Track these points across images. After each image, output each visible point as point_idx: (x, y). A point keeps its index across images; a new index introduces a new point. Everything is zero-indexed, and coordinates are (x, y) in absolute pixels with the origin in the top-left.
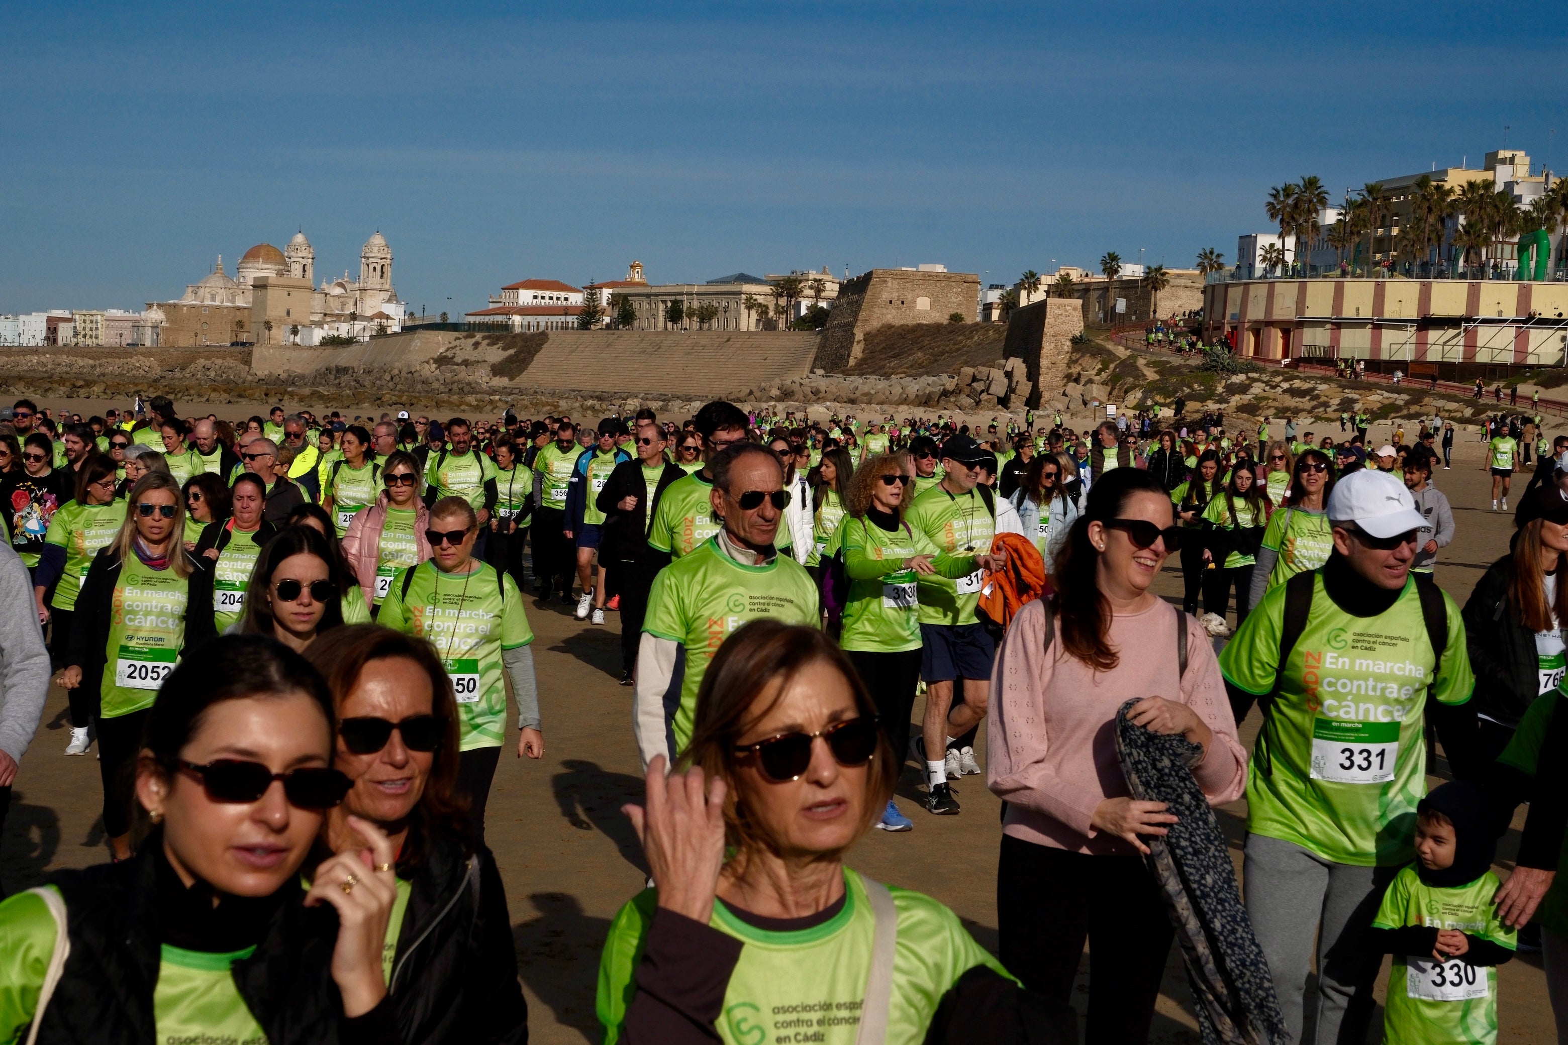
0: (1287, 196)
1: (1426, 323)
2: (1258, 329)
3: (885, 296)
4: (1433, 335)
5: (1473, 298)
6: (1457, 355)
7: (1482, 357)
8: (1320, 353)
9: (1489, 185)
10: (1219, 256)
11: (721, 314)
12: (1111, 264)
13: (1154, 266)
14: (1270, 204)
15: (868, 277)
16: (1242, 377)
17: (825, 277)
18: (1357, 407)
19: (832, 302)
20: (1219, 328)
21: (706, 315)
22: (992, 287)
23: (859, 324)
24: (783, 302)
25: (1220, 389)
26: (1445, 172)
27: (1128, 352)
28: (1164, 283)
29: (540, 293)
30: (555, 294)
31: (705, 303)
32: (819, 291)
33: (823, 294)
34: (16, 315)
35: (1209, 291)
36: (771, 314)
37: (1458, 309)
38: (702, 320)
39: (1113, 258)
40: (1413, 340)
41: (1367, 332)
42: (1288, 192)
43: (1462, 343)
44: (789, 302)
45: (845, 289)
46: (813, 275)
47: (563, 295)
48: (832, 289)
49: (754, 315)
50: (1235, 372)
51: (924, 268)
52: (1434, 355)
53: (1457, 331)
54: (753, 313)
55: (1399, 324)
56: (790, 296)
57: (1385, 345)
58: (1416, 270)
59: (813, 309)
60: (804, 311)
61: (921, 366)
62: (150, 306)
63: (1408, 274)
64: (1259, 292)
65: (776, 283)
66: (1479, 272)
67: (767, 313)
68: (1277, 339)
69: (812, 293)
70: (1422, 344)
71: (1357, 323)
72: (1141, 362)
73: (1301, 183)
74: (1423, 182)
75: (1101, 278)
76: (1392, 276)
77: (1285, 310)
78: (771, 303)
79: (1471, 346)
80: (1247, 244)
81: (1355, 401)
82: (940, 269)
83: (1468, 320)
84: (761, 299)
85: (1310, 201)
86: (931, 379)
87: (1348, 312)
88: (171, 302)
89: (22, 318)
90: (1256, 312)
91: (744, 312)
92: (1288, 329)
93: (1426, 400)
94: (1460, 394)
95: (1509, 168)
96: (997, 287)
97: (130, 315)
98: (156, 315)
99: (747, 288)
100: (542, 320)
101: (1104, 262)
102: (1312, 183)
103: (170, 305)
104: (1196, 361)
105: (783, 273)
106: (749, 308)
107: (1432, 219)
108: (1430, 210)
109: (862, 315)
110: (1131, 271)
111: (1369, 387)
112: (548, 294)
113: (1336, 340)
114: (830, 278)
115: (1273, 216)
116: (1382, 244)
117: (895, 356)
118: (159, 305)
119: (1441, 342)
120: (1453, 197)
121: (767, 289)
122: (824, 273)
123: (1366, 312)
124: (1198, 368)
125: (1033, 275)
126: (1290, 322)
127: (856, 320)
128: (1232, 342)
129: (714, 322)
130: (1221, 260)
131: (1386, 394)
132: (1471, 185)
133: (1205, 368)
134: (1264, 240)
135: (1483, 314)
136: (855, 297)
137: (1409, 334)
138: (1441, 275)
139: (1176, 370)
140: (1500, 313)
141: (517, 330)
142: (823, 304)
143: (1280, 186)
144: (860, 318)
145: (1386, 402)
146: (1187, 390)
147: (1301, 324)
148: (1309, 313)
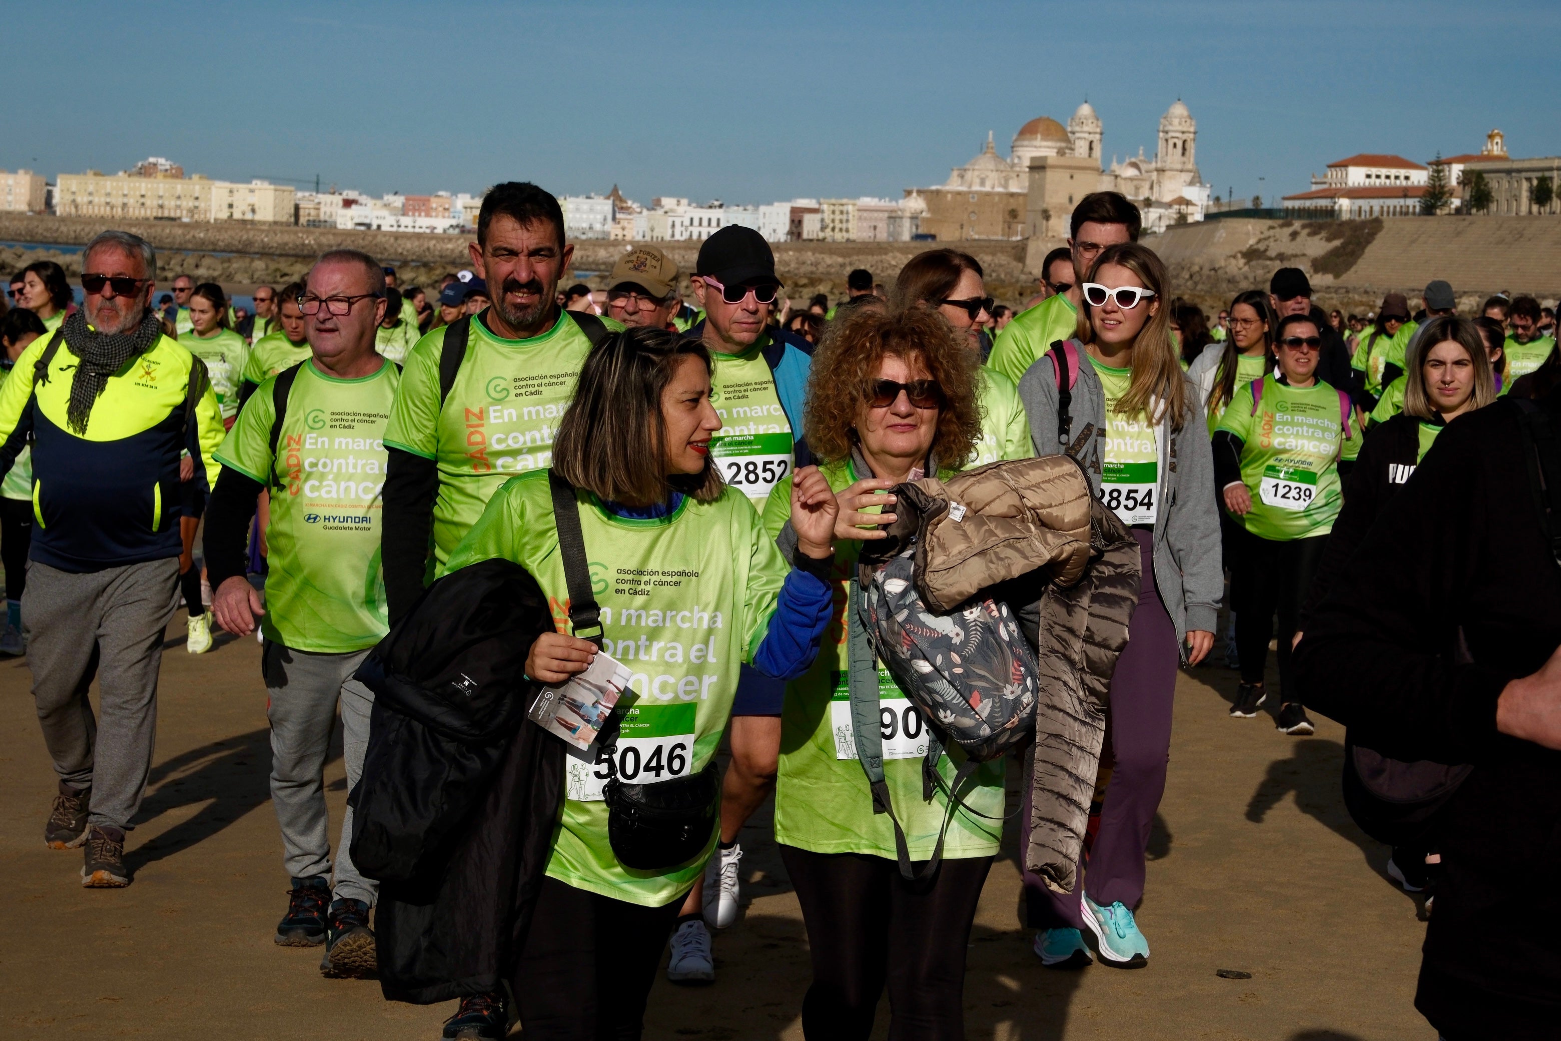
29: (1374, 171)
30: (1393, 172)
34: (757, 206)
47: (1402, 172)
62: (909, 193)
88: (934, 188)
89: (763, 209)
97: (885, 203)
98: (916, 204)
100: (1376, 204)
103: (932, 192)
112: (1383, 171)
118: (919, 192)
141: (1345, 216)
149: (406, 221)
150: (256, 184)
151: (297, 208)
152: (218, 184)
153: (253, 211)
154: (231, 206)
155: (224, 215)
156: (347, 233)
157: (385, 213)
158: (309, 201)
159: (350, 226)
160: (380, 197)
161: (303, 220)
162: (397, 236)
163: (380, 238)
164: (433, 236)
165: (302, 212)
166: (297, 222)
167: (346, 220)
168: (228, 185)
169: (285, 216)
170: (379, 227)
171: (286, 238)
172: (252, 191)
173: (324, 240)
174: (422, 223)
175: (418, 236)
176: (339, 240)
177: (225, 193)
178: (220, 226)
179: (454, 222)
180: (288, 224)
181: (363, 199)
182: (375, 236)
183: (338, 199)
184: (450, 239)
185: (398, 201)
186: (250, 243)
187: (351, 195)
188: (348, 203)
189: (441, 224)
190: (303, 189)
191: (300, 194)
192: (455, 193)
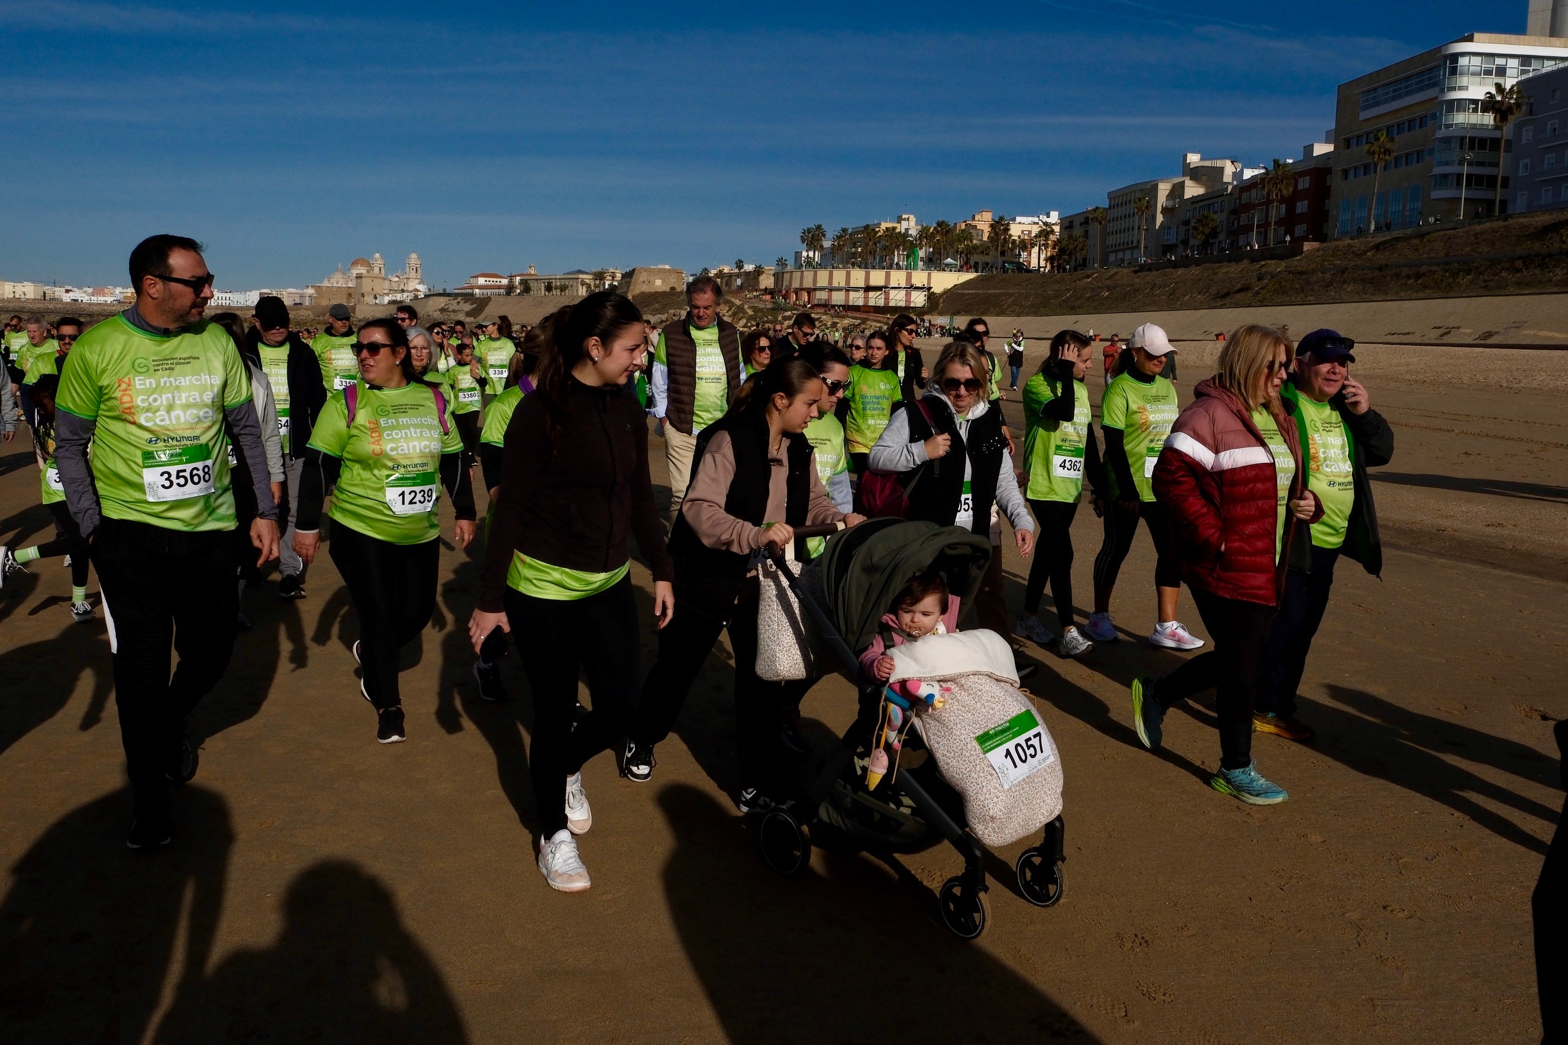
0: (809, 233)
1: (868, 289)
2: (797, 291)
3: (641, 279)
4: (871, 294)
5: (888, 277)
6: (881, 303)
7: (892, 304)
8: (823, 302)
9: (894, 229)
10: (785, 260)
11: (570, 288)
12: (740, 264)
13: (758, 265)
14: (802, 236)
15: (634, 270)
16: (789, 313)
17: (616, 271)
18: (839, 325)
19: (620, 284)
20: (780, 291)
21: (563, 288)
22: (691, 275)
23: (630, 292)
24: (597, 282)
25: (780, 318)
26: (880, 224)
27: (741, 302)
28: (763, 273)
29: (488, 279)
30: (495, 280)
31: (563, 283)
32: (613, 277)
33: (616, 279)
34: (246, 292)
35: (776, 275)
36: (593, 288)
37: (882, 283)
38: (561, 291)
39: (741, 261)
40: (863, 296)
41: (843, 292)
42: (809, 230)
43: (883, 297)
44: (600, 283)
45: (624, 276)
46: (611, 270)
47: (498, 280)
48: (619, 276)
49: (585, 289)
50: (786, 311)
51: (660, 267)
52: (872, 303)
53: (880, 292)
54: (584, 287)
55: (856, 289)
56: (600, 280)
57: (851, 298)
58: (863, 266)
59: (611, 285)
60: (607, 287)
61: (657, 310)
62: (308, 287)
63: (860, 267)
64: (797, 275)
65: (595, 274)
66: (891, 267)
67: (590, 288)
68: (805, 296)
69: (610, 278)
70: (866, 298)
71: (839, 289)
72: (746, 307)
73: (814, 227)
74: (867, 227)
75: (737, 271)
76: (853, 268)
77: (808, 283)
78: (592, 283)
79: (887, 299)
80: (798, 255)
81: (838, 323)
82: (667, 267)
83: (886, 287)
84: (587, 281)
85: (819, 235)
86: (660, 316)
87: (835, 284)
89: (248, 293)
90: (796, 284)
91: (580, 287)
92: (810, 291)
93: (868, 322)
94: (882, 319)
95: (907, 222)
96: (693, 275)
97: (298, 291)
98: (310, 291)
99: (581, 276)
100: (489, 291)
101: (736, 263)
102: (819, 227)
103: (317, 286)
104: (769, 306)
105: (597, 269)
106: (582, 285)
107: (871, 243)
108: (870, 240)
109: (631, 288)
110: (749, 267)
111: (844, 317)
112: (491, 279)
113: (830, 296)
114: (619, 271)
115: (803, 242)
116: (854, 255)
117: (646, 306)
118: (312, 287)
119: (874, 297)
120: (880, 234)
121: (590, 277)
122: (616, 269)
123: (843, 284)
124: (770, 309)
125: (706, 269)
126: (811, 289)
127: (628, 290)
128: (785, 297)
129: (567, 291)
130: (786, 263)
131: (851, 320)
132: (887, 228)
133: (774, 309)
134: (805, 254)
135: (892, 285)
136: (628, 280)
137: (861, 294)
138: (874, 268)
139: (761, 310)
140: (899, 284)
141: (478, 296)
142: (616, 283)
143: (806, 229)
144: (630, 289)
145: (851, 323)
146: (766, 319)
147: (815, 290)
148: (819, 285)
149: (93, 298)
150: (26, 283)
151: (44, 293)
152: (8, 283)
153: (25, 294)
154: (14, 292)
155: (11, 296)
156: (67, 303)
157: (84, 295)
158: (48, 290)
159: (69, 300)
160: (82, 289)
161: (47, 298)
162: (90, 304)
163: (82, 305)
164: (106, 304)
165: (47, 295)
166: (45, 299)
167: (67, 298)
168: (13, 284)
169: (39, 296)
170: (82, 301)
171: (40, 305)
172: (23, 286)
173: (57, 306)
174: (101, 299)
175: (100, 304)
176: (64, 306)
177: (11, 287)
178: (9, 300)
179: (115, 299)
180: (41, 300)
181: (75, 289)
182: (80, 304)
183: (63, 290)
184: (114, 305)
185: (90, 290)
186: (24, 308)
187: (69, 288)
188: (67, 291)
189: (109, 299)
190: (48, 285)
191: (46, 288)
192: (115, 286)
